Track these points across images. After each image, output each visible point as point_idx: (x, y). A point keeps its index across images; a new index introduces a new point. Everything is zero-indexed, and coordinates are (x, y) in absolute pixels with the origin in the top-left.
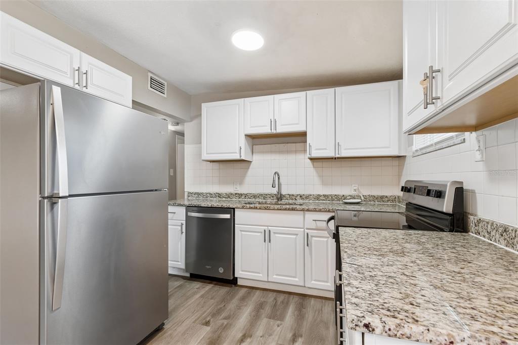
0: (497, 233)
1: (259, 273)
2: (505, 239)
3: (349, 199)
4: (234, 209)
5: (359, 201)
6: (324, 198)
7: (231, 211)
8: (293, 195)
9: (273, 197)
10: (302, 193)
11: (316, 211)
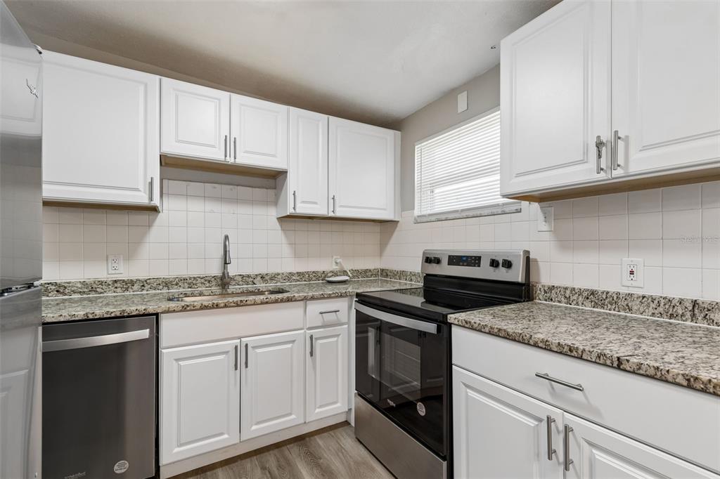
0: (580, 297)
1: (222, 434)
2: (592, 302)
3: (330, 277)
4: (157, 315)
5: (347, 278)
6: (298, 278)
7: (152, 319)
8: (249, 276)
9: (209, 281)
10: (264, 271)
11: (324, 298)
